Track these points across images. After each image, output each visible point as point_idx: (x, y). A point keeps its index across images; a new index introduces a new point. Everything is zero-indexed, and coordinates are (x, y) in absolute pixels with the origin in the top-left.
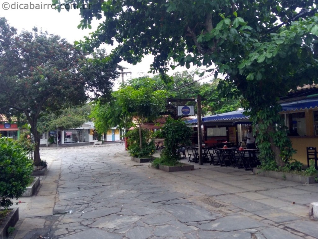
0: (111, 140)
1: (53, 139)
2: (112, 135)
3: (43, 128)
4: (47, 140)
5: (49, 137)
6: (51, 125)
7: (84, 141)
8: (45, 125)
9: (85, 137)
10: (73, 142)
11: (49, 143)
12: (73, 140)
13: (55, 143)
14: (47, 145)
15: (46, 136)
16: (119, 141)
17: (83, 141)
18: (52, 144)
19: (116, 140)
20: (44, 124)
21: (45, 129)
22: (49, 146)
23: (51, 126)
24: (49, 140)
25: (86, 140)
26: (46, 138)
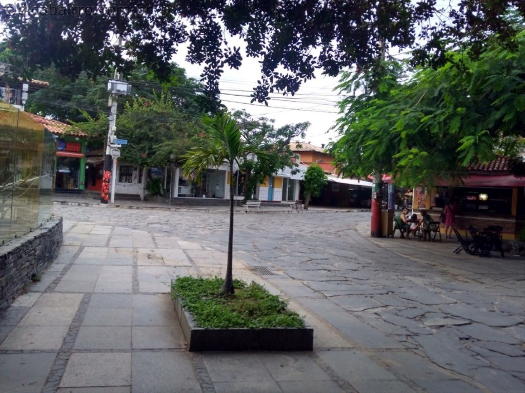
0: (267, 200)
1: (159, 185)
2: (269, 189)
3: (140, 158)
4: (142, 185)
5: (149, 180)
6: (160, 152)
7: (214, 196)
8: (145, 152)
9: (218, 188)
10: (192, 196)
11: (147, 192)
12: (192, 192)
13: (161, 195)
14: (142, 197)
15: (140, 176)
16: (280, 202)
17: (211, 195)
18: (155, 197)
19: (274, 200)
20: (142, 149)
21: (144, 160)
22: (146, 199)
23: (160, 154)
24: (147, 188)
25: (218, 195)
26: (140, 182)
